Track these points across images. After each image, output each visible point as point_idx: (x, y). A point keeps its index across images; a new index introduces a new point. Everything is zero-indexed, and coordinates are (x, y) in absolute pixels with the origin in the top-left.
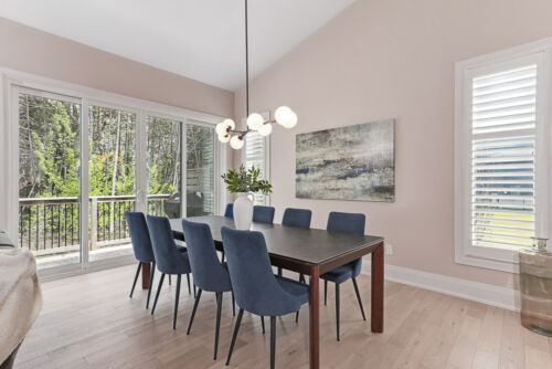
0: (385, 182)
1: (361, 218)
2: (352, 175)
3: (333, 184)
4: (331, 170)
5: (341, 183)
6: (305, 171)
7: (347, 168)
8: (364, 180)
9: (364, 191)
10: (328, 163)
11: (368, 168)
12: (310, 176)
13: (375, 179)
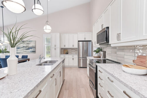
0: (34, 50)
1: (27, 56)
2: (28, 49)
3: (25, 51)
4: (24, 48)
5: (26, 51)
6: (19, 48)
7: (28, 48)
8: (31, 50)
9: (31, 52)
10: (24, 47)
11: (31, 48)
12: (20, 49)
13: (32, 50)
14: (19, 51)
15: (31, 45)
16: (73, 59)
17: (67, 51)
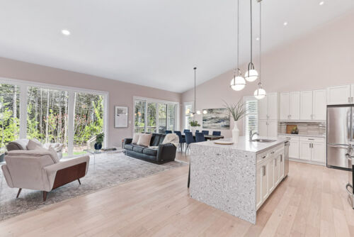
0: (227, 124)
1: (220, 132)
2: (219, 122)
3: (214, 124)
4: (213, 120)
5: (216, 124)
6: (205, 120)
7: (218, 120)
8: (222, 123)
9: (222, 126)
10: (212, 118)
11: (223, 120)
12: (207, 122)
13: (225, 123)
14: (206, 125)
15: (222, 116)
16: (311, 146)
17: (295, 128)
